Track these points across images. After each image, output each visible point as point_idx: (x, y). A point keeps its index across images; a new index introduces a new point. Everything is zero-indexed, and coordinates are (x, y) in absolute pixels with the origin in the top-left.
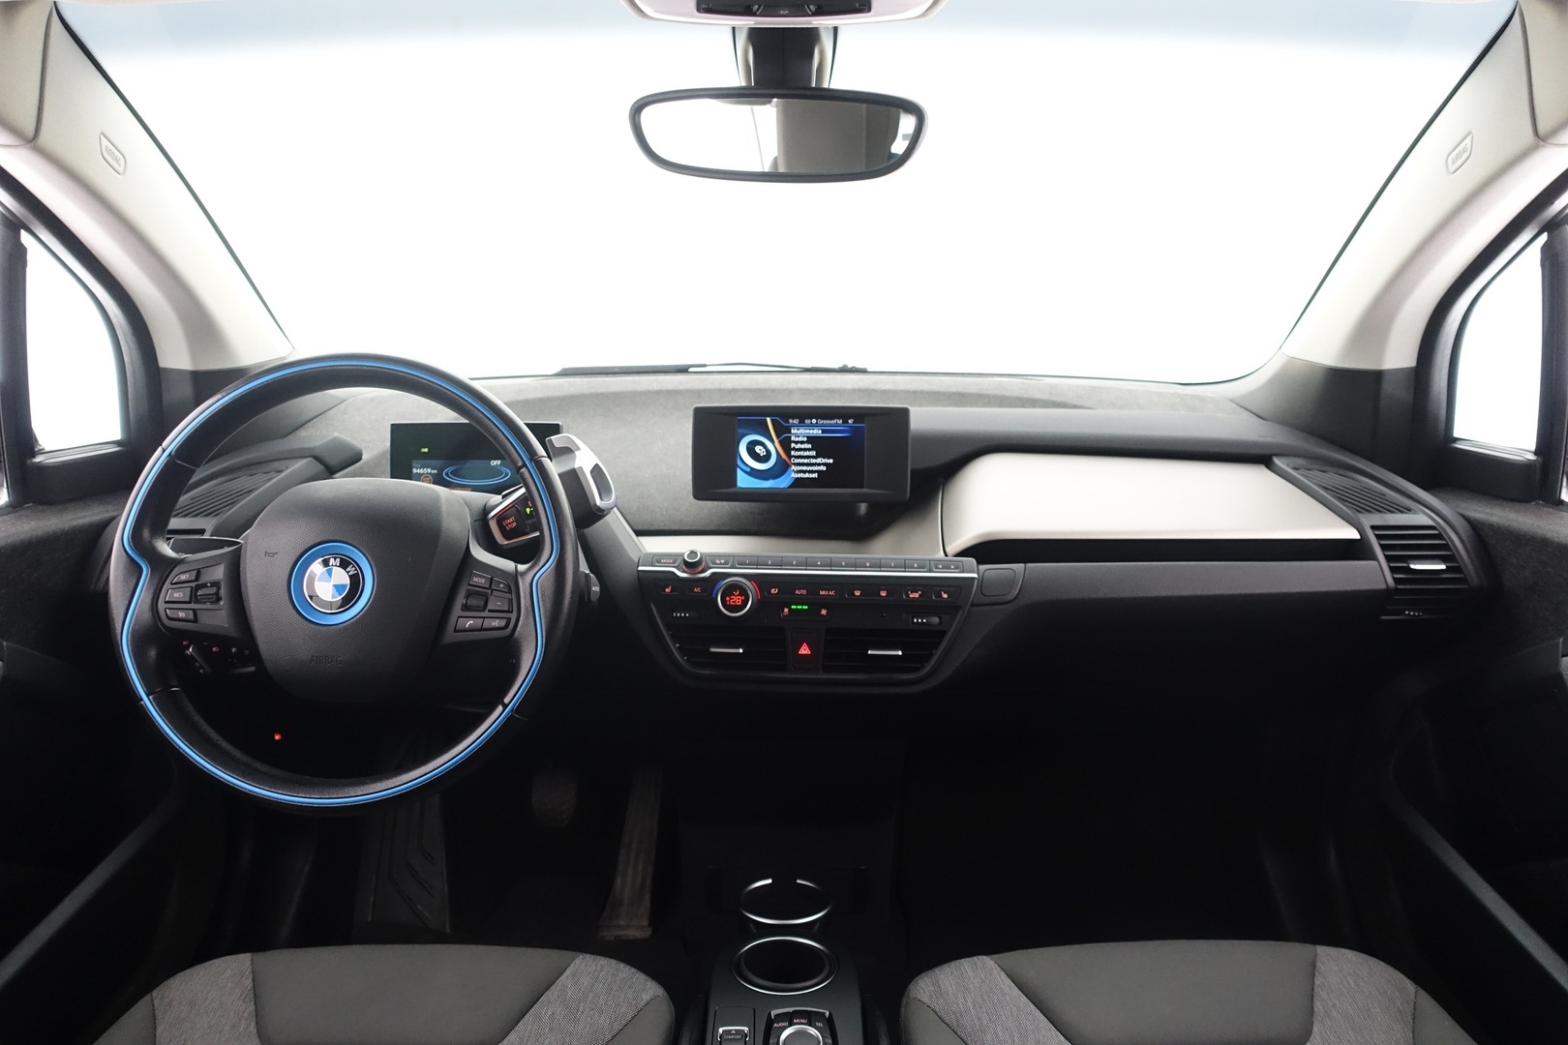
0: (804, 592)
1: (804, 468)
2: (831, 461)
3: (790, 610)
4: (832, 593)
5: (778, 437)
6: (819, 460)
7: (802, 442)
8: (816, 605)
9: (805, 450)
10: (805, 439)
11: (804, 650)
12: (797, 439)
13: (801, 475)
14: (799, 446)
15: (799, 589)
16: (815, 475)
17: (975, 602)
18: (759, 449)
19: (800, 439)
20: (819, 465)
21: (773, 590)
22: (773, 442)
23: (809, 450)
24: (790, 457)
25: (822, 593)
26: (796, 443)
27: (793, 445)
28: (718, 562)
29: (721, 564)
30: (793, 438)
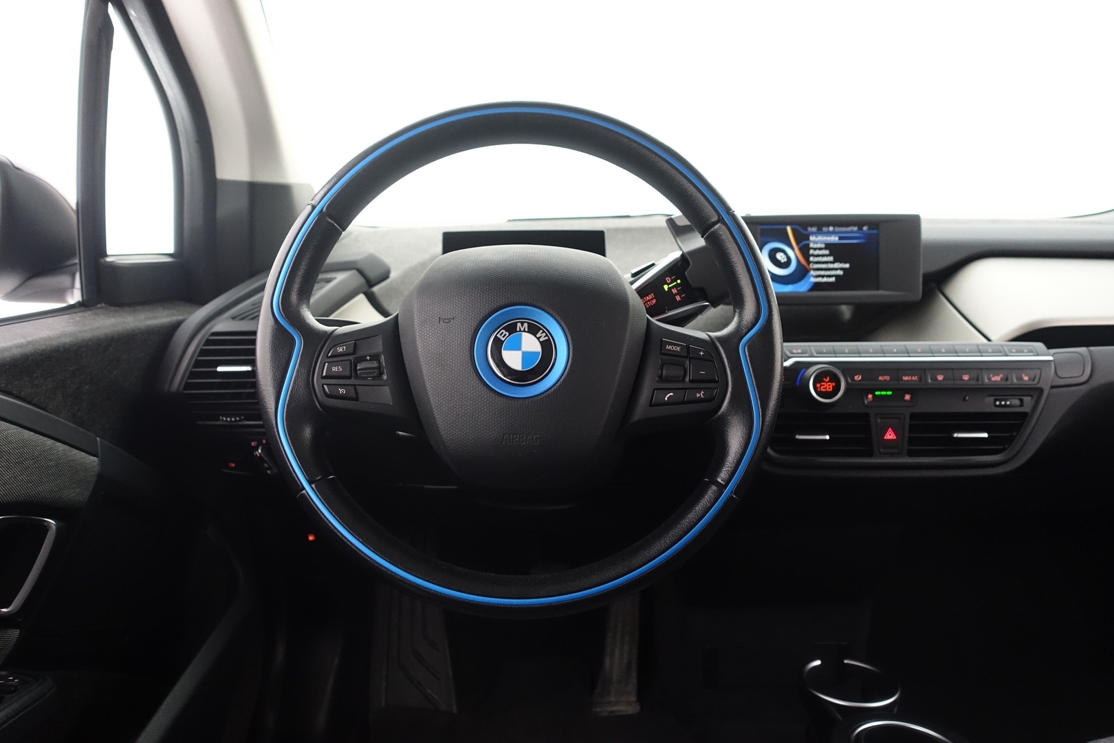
0: (887, 378)
1: (822, 273)
2: (847, 266)
3: (874, 396)
4: (915, 378)
5: (798, 244)
6: (837, 265)
7: (820, 249)
8: (899, 392)
9: (823, 256)
10: (823, 246)
11: (890, 435)
12: (815, 246)
13: (820, 280)
14: (817, 252)
15: (883, 375)
16: (833, 279)
17: (1053, 384)
18: (780, 256)
19: (819, 246)
20: (836, 269)
21: (856, 377)
22: (792, 248)
23: (827, 256)
24: (809, 262)
25: (905, 378)
26: (815, 249)
27: (811, 252)
28: (795, 351)
29: (798, 353)
30: (812, 245)
